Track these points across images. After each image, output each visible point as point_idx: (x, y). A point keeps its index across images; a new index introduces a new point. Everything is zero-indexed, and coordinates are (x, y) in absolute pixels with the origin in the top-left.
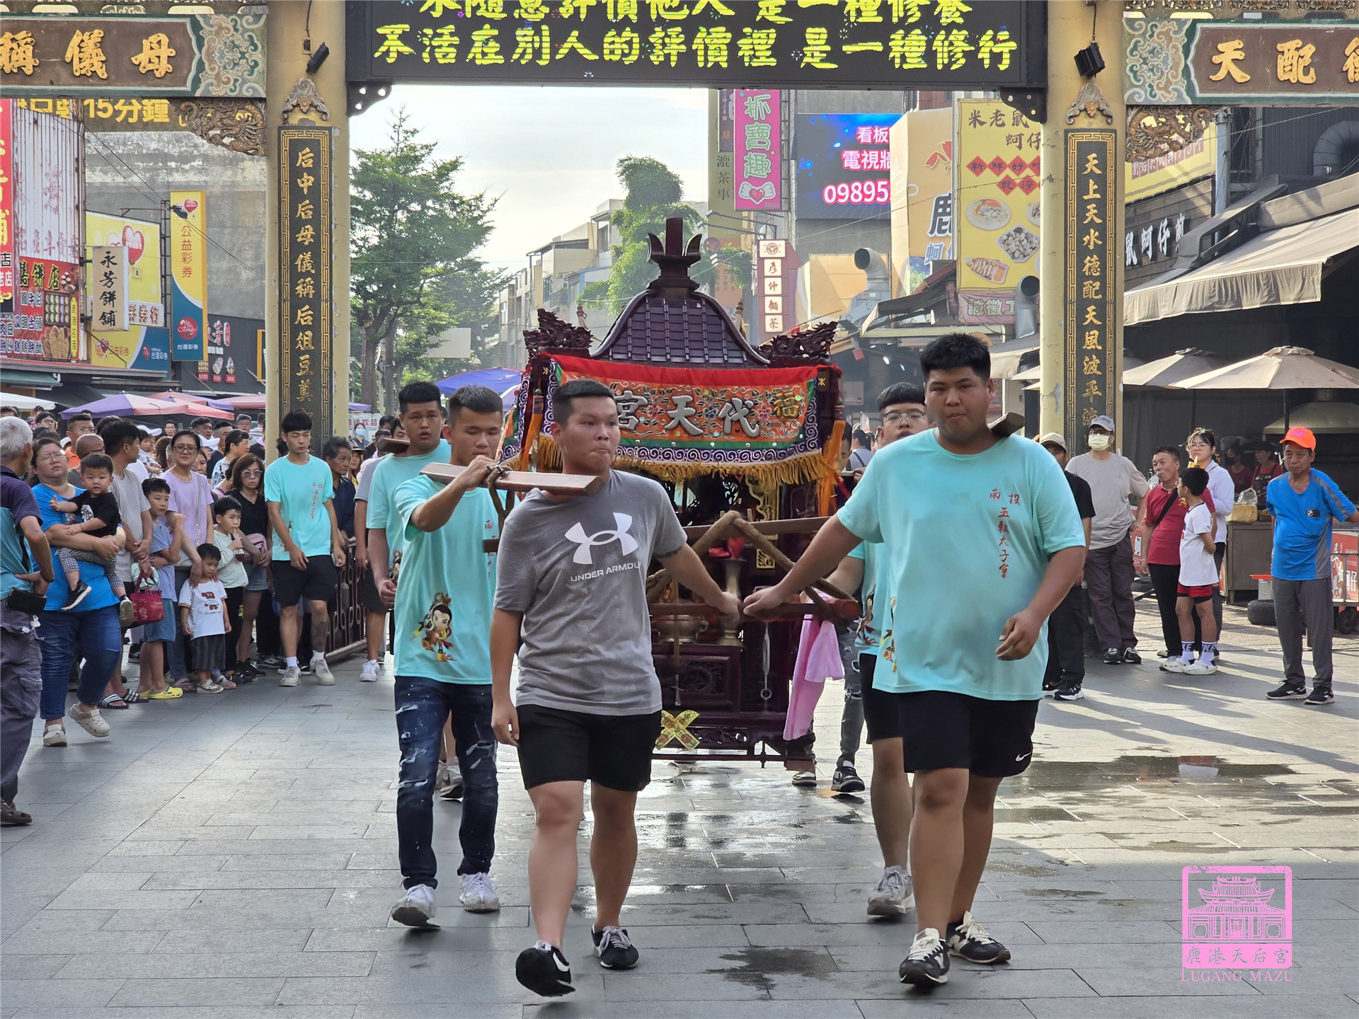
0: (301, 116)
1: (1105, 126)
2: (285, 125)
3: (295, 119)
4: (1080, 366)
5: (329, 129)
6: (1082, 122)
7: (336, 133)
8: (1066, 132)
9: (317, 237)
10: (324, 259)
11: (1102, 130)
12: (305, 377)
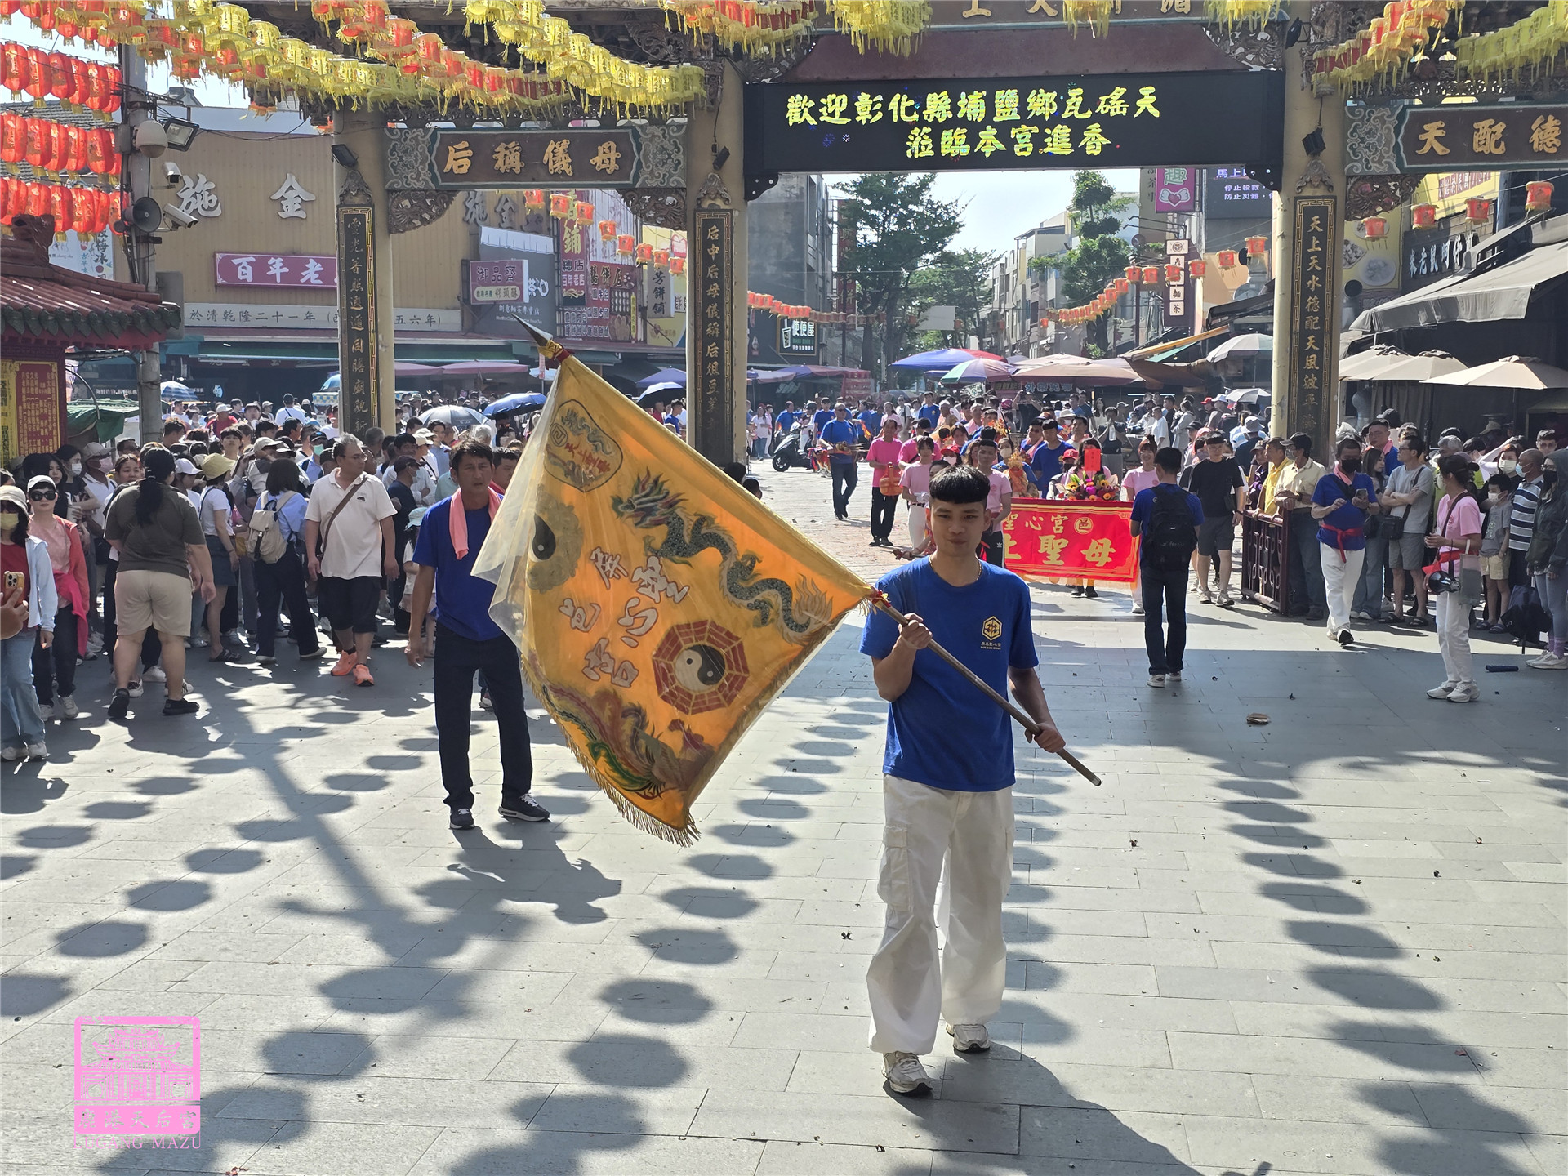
0: (710, 202)
1: (1326, 193)
2: (699, 209)
3: (706, 204)
4: (1301, 382)
5: (731, 211)
6: (1308, 192)
7: (736, 213)
8: (1296, 199)
9: (721, 291)
10: (727, 308)
11: (1323, 197)
12: (712, 395)
